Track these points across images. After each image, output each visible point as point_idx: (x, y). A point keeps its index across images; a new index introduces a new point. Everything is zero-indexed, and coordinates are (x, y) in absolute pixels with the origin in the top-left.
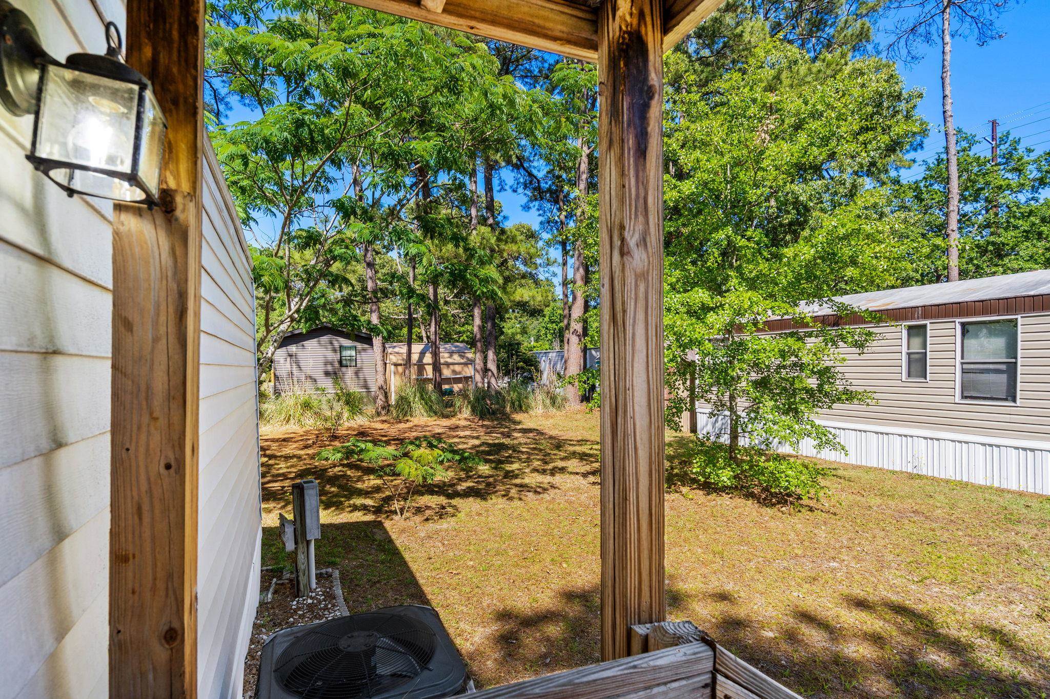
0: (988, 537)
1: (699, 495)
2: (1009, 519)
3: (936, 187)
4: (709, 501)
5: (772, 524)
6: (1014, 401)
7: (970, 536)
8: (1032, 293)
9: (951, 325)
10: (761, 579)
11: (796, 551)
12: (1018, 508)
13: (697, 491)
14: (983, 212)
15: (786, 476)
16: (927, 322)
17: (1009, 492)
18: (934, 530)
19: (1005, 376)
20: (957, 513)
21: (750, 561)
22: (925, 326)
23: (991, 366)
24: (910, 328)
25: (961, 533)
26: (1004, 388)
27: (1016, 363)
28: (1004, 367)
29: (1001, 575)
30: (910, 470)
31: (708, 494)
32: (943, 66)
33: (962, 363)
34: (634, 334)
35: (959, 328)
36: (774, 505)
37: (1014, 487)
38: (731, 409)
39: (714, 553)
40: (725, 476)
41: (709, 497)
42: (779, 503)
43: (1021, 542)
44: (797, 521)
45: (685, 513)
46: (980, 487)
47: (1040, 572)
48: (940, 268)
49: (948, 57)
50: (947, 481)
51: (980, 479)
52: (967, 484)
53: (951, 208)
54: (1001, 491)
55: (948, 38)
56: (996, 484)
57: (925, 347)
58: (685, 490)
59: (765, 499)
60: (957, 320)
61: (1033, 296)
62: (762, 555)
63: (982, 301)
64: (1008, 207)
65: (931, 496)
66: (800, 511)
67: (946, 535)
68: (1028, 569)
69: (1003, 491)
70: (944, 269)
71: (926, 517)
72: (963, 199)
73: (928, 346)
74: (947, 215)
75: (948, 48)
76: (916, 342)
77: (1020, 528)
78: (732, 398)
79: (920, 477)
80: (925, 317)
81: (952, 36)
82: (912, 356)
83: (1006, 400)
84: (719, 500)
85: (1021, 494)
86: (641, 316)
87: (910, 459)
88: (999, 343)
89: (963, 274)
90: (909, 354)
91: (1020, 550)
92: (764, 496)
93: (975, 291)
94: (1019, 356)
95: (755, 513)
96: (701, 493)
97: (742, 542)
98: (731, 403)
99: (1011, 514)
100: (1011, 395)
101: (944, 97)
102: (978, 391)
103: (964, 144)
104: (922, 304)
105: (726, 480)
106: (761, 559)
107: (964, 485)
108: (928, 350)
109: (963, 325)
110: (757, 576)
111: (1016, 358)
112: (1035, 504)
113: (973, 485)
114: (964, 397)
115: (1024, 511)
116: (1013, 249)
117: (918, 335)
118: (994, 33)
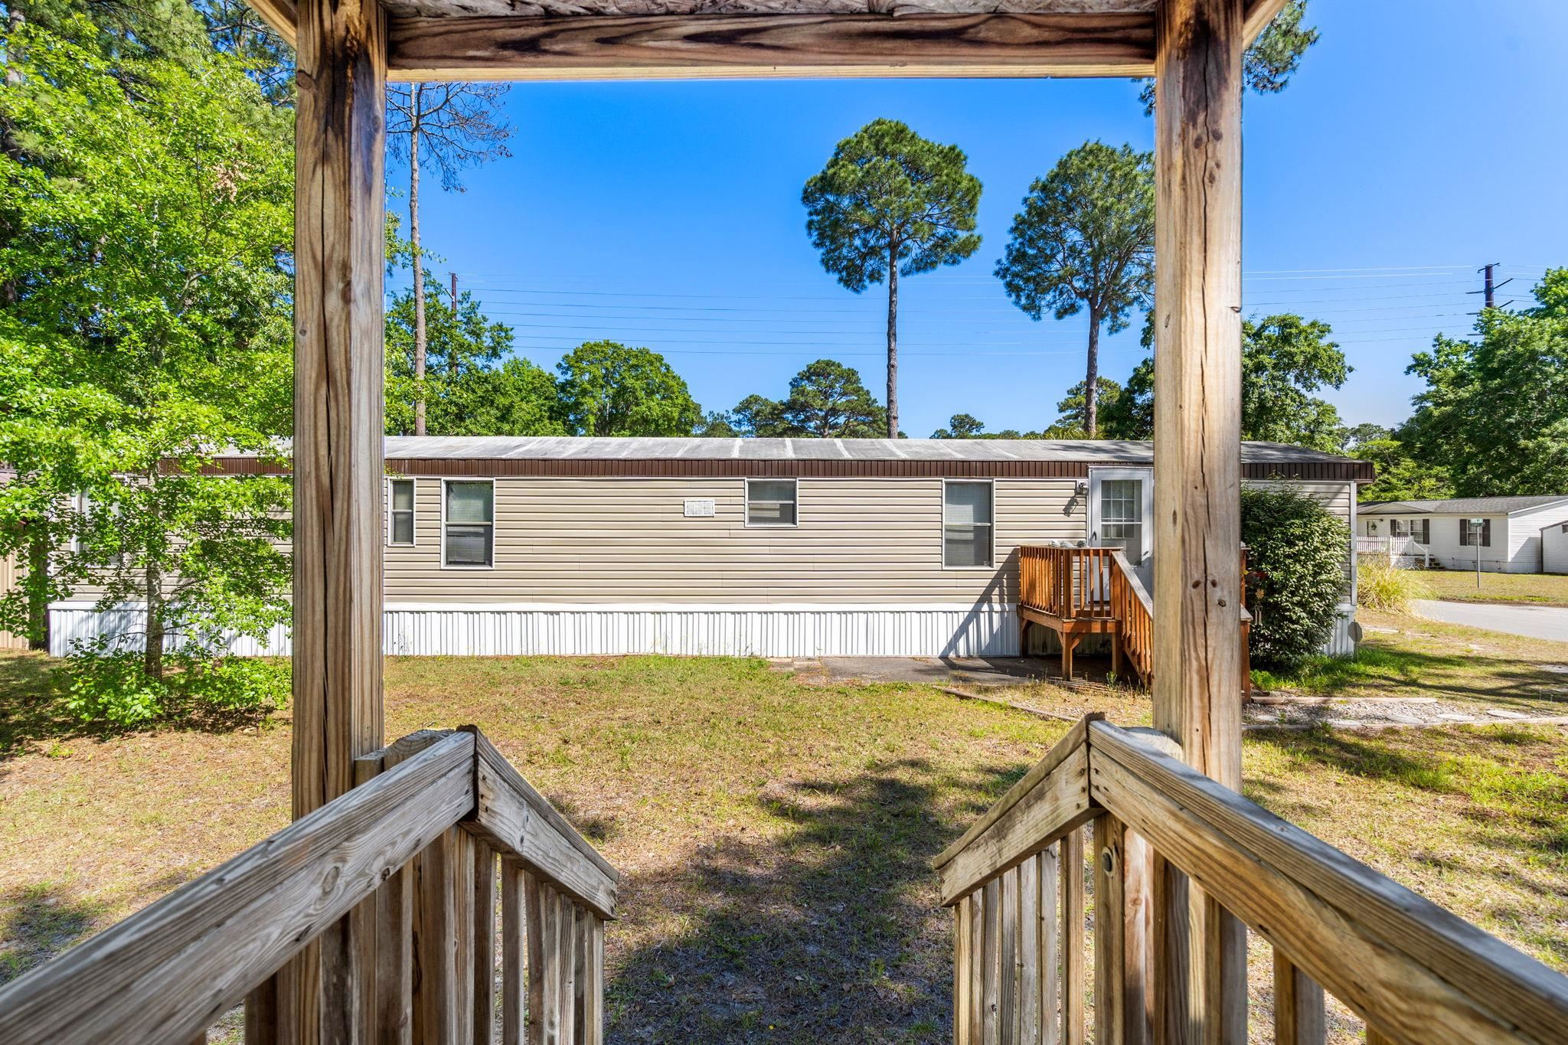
0: (479, 704)
1: (86, 745)
2: (492, 683)
3: (404, 326)
4: (108, 750)
5: (233, 755)
6: (491, 565)
7: (464, 707)
8: (504, 457)
9: (437, 483)
10: (236, 832)
11: (278, 779)
12: (497, 672)
13: (78, 741)
14: (447, 368)
15: (252, 682)
16: (413, 478)
17: (488, 658)
18: (431, 710)
19: (483, 539)
20: (450, 688)
21: (210, 814)
22: (411, 482)
23: (472, 529)
24: (395, 483)
25: (456, 707)
26: (482, 551)
27: (492, 526)
28: (481, 530)
29: (496, 736)
30: (396, 653)
31: (103, 741)
32: (412, 193)
33: (447, 526)
34: (359, 401)
35: (444, 486)
36: (229, 729)
37: (490, 652)
38: (151, 593)
39: (142, 825)
40: (141, 704)
41: (107, 744)
42: (237, 725)
43: (505, 701)
44: (271, 742)
45: (60, 782)
46: (463, 658)
47: (523, 723)
48: (408, 421)
49: (416, 185)
50: (434, 658)
51: (463, 651)
52: (452, 657)
53: (419, 356)
54: (481, 659)
55: (416, 165)
56: (477, 654)
57: (411, 507)
58: (47, 745)
59: (213, 725)
60: (444, 478)
61: (505, 460)
62: (228, 799)
63: (465, 460)
64: (468, 368)
65: (422, 676)
66: (272, 728)
67: (444, 712)
68: (514, 724)
69: (482, 658)
70: (412, 423)
71: (422, 699)
72: (430, 350)
73: (415, 505)
74: (415, 364)
75: (416, 176)
76: (403, 499)
77: (502, 689)
78: (151, 574)
79: (407, 658)
80: (412, 472)
81: (421, 165)
82: (398, 517)
83: (484, 564)
84: (128, 745)
85: (497, 659)
86: (365, 380)
87: (396, 640)
88: (478, 504)
89: (430, 431)
90: (395, 514)
91: (506, 709)
92: (210, 721)
93: (458, 448)
94: (494, 518)
95: (201, 748)
96: (86, 741)
97: (188, 792)
98: (150, 583)
99: (494, 678)
100: (488, 561)
101: (413, 228)
102: (459, 555)
103: (431, 290)
104: (408, 456)
105: (140, 709)
106: (227, 807)
107: (450, 659)
108: (415, 509)
109: (448, 483)
110: (227, 831)
111: (492, 521)
112: (509, 665)
113: (457, 658)
114: (449, 563)
115: (502, 673)
116: (471, 413)
117: (404, 492)
118: (457, 183)
